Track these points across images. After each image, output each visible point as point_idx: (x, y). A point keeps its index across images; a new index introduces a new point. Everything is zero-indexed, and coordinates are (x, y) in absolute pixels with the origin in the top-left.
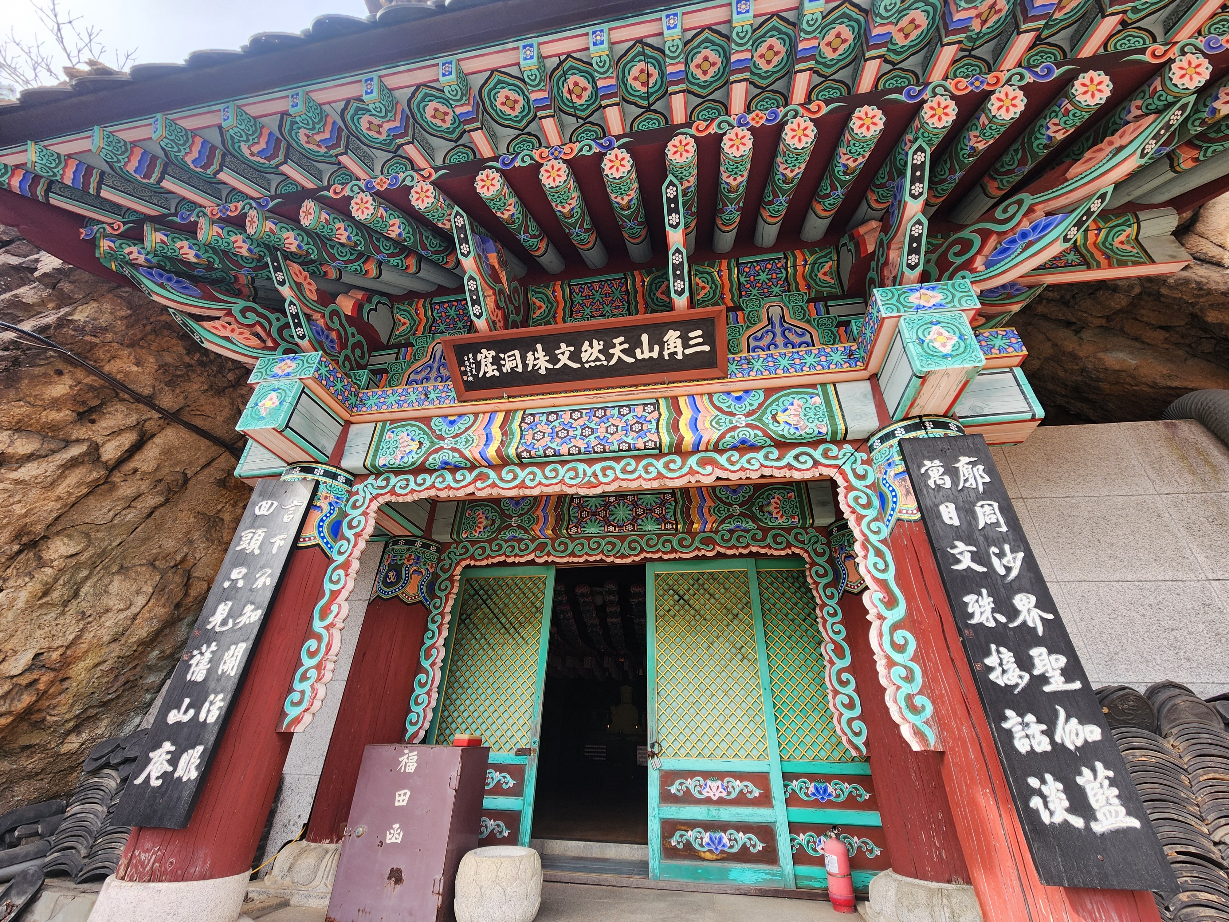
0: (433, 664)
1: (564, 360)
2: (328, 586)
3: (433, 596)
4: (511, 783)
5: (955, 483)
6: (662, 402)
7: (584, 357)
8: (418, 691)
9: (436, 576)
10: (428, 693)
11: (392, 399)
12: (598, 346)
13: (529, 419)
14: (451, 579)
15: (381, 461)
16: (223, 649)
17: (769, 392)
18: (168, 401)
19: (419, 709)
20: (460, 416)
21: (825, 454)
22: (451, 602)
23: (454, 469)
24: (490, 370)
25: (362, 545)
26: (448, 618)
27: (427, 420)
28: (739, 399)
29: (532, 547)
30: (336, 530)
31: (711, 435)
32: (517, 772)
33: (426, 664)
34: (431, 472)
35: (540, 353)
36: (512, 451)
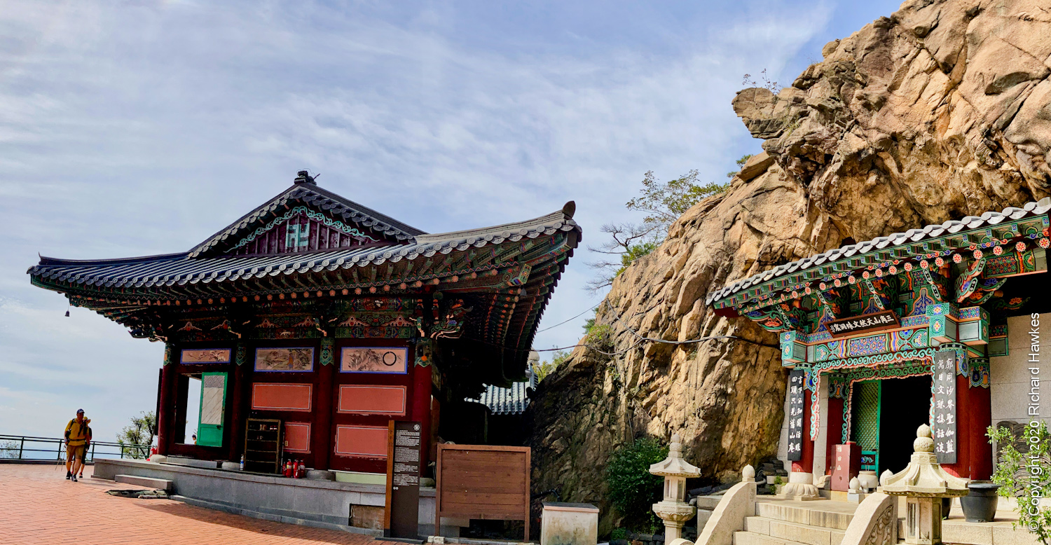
0: (847, 420)
1: (856, 325)
2: (813, 400)
3: (845, 395)
4: (872, 461)
5: (945, 367)
6: (887, 335)
7: (861, 324)
8: (844, 429)
9: (845, 387)
10: (847, 430)
11: (816, 338)
12: (864, 321)
13: (852, 342)
14: (849, 388)
15: (817, 360)
16: (796, 420)
17: (915, 330)
18: (759, 339)
19: (845, 435)
20: (835, 341)
21: (928, 353)
22: (851, 397)
23: (836, 360)
24: (839, 329)
25: (819, 387)
26: (850, 403)
27: (826, 344)
28: (906, 333)
29: (873, 374)
30: (811, 383)
31: (898, 348)
32: (873, 457)
33: (845, 420)
34: (831, 361)
35: (850, 324)
36: (848, 355)
